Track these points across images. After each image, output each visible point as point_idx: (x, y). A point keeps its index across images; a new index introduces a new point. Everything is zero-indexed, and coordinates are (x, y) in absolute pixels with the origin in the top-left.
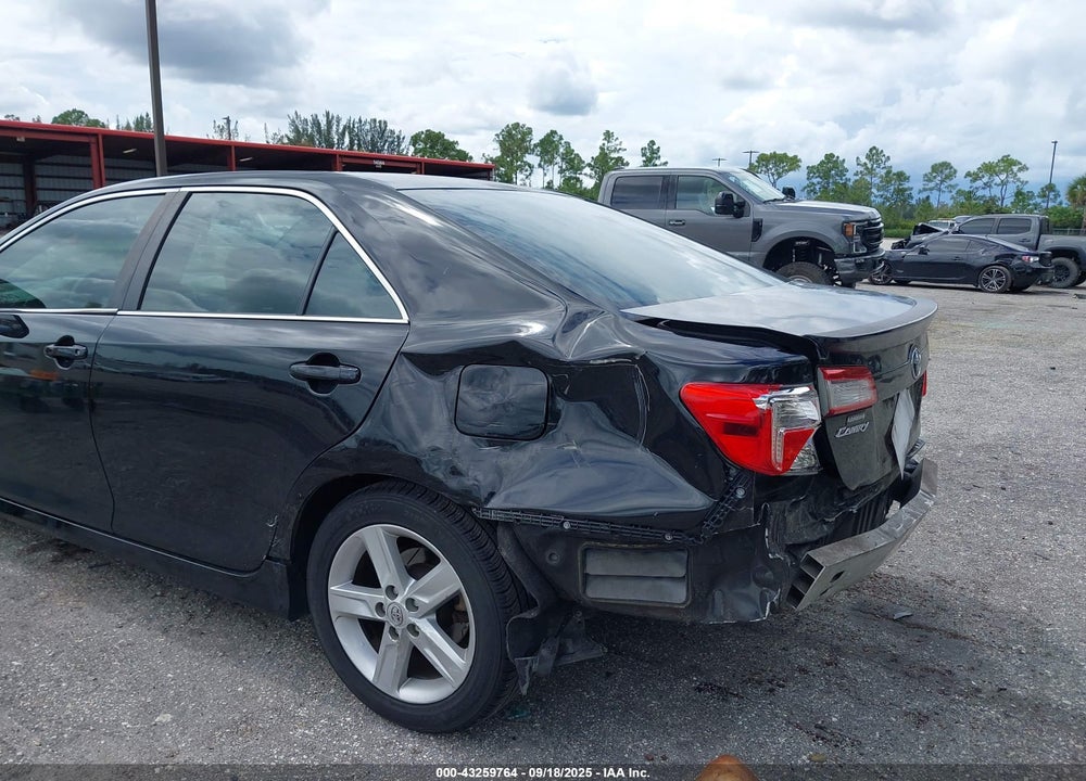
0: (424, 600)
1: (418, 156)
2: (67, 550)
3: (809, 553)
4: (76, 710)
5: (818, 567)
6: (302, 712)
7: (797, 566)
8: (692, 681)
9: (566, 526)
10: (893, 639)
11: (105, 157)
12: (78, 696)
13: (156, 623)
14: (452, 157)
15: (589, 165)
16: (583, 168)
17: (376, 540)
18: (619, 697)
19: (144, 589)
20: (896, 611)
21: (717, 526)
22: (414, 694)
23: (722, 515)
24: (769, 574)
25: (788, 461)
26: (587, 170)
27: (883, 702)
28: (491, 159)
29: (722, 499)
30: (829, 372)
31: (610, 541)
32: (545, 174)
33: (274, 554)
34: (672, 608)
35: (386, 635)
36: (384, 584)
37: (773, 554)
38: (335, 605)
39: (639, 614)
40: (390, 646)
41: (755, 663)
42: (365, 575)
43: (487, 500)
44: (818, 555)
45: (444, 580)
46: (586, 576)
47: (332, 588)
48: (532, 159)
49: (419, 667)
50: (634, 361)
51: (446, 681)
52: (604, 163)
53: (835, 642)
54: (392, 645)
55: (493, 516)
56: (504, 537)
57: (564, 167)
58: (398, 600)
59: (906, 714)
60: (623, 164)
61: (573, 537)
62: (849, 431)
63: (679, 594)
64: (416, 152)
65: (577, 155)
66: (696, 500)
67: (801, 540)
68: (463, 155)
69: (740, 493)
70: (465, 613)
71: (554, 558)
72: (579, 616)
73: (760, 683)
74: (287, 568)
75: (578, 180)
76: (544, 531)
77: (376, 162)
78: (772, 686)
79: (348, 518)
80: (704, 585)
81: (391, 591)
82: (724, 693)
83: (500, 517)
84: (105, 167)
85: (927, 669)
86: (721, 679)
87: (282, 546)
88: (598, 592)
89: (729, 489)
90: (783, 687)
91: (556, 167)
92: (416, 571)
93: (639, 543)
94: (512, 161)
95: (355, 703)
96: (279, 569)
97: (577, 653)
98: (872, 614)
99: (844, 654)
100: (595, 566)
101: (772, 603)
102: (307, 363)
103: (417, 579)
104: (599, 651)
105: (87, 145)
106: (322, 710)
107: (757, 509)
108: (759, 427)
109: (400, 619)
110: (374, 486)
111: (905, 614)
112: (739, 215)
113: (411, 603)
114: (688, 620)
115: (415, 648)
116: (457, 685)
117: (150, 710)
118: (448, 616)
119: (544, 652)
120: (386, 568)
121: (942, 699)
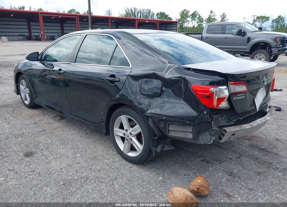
0: (133, 133)
1: (158, 19)
2: (62, 118)
3: (224, 128)
4: (60, 152)
5: (226, 132)
6: (107, 157)
7: (221, 131)
8: (200, 159)
9: (164, 118)
10: (258, 153)
11: (79, 21)
12: (61, 149)
13: (79, 135)
14: (167, 19)
15: (205, 20)
16: (204, 21)
17: (123, 119)
18: (181, 160)
19: (78, 127)
20: (262, 147)
21: (199, 120)
22: (131, 154)
23: (200, 117)
24: (213, 133)
25: (218, 105)
26: (205, 22)
27: (250, 168)
28: (178, 20)
29: (200, 114)
30: (231, 83)
31: (175, 122)
32: (193, 23)
33: (103, 120)
34: (189, 139)
35: (126, 140)
36: (125, 129)
37: (214, 128)
38: (115, 133)
39: (181, 140)
40: (126, 143)
41: (218, 156)
42: (121, 127)
43: (147, 111)
44: (226, 129)
45: (137, 129)
46: (169, 130)
47: (115, 129)
48: (189, 19)
49: (133, 149)
50: (182, 79)
51: (138, 152)
52: (210, 20)
53: (242, 153)
54: (127, 143)
55: (148, 115)
56: (150, 120)
57: (198, 21)
58: (128, 133)
59: (256, 172)
60: (215, 20)
61: (166, 121)
62: (238, 98)
63: (190, 136)
64: (157, 18)
65: (202, 18)
66: (194, 113)
67: (223, 125)
68: (170, 19)
69: (205, 112)
70: (142, 137)
71: (162, 125)
72: (169, 140)
73: (218, 161)
74: (105, 124)
75: (202, 25)
76: (159, 119)
77: (146, 21)
78: (221, 162)
79: (118, 113)
80: (197, 134)
81: (127, 130)
82: (208, 162)
83: (149, 115)
84: (79, 24)
85: (265, 162)
86: (208, 159)
87: (104, 118)
88: (171, 134)
89: (203, 111)
90: (224, 162)
91: (196, 21)
92: (132, 126)
93: (181, 123)
94: (183, 20)
95: (119, 156)
96: (104, 124)
97: (167, 148)
98: (254, 147)
99: (243, 156)
100: (171, 128)
101: (213, 140)
102: (109, 77)
103: (132, 128)
104: (172, 148)
105: (75, 18)
106: (112, 157)
107: (210, 117)
108: (210, 96)
109: (128, 137)
110: (123, 106)
111: (263, 148)
112: (243, 36)
113: (130, 133)
114: (192, 142)
115: (132, 144)
116: (140, 153)
117: (75, 153)
118: (139, 137)
119: (159, 147)
120: (126, 125)
121: (267, 169)
